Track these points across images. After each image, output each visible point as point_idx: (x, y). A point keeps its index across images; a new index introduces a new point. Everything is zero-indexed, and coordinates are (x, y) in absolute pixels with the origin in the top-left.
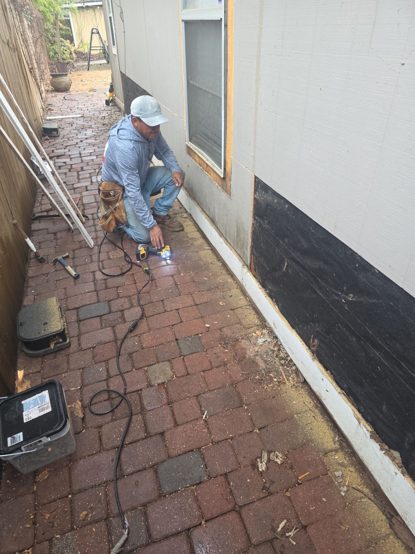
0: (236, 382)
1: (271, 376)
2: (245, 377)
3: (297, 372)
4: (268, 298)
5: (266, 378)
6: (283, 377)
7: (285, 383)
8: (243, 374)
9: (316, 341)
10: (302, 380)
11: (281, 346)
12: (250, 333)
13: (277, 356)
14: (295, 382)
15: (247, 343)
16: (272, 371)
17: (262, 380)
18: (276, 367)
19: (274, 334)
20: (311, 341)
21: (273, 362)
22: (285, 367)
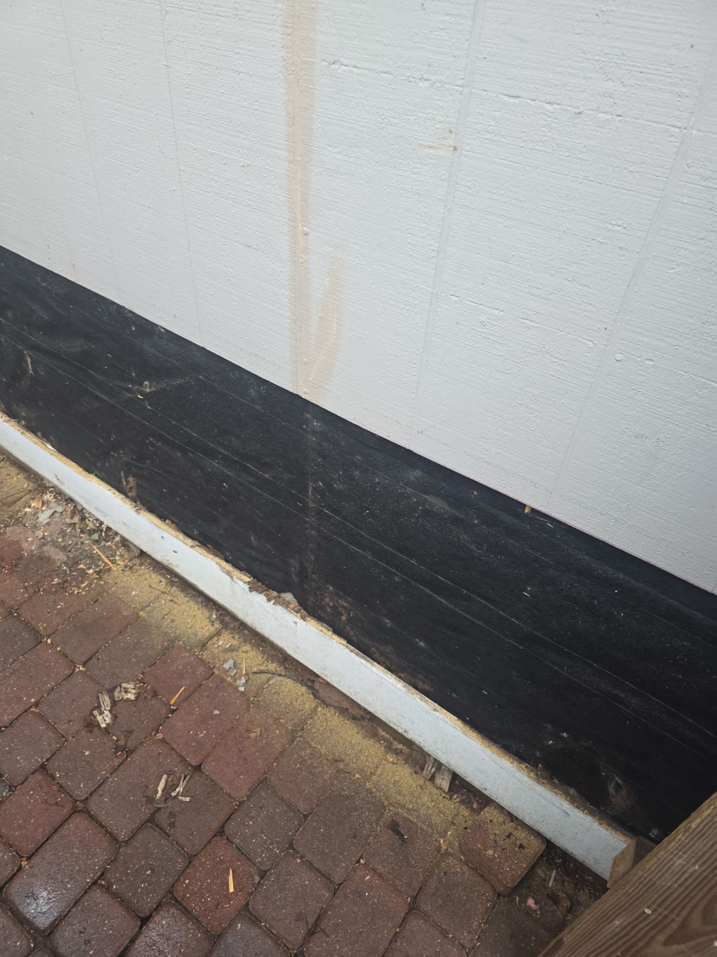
0: (17, 607)
1: (82, 568)
2: (31, 590)
3: (125, 543)
4: (28, 434)
5: (73, 575)
6: (103, 562)
7: (109, 570)
9: (131, 479)
10: (137, 553)
11: (84, 511)
12: (19, 511)
13: (82, 532)
14: (126, 561)
15: (18, 531)
16: (80, 560)
17: (66, 581)
18: (86, 551)
19: (65, 496)
20: (125, 483)
21: (79, 543)
22: (103, 543)
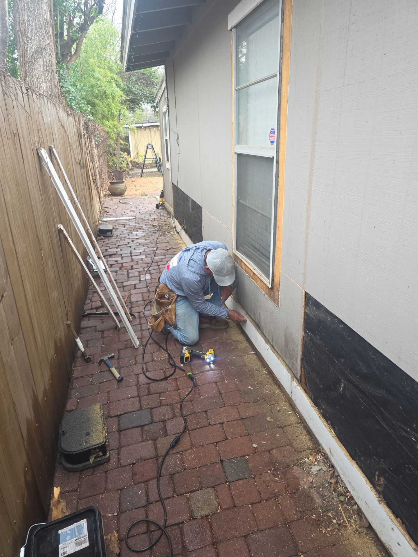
0: (289, 521)
1: (330, 516)
2: (299, 515)
3: (360, 513)
4: (323, 419)
5: (324, 518)
6: (343, 519)
7: (346, 527)
8: (296, 511)
9: (382, 479)
10: (366, 525)
11: (339, 477)
12: (302, 458)
13: (335, 490)
14: (358, 526)
15: (299, 471)
16: (330, 510)
17: (319, 520)
18: (334, 505)
19: (330, 461)
20: (376, 479)
21: (331, 497)
22: (345, 505)
